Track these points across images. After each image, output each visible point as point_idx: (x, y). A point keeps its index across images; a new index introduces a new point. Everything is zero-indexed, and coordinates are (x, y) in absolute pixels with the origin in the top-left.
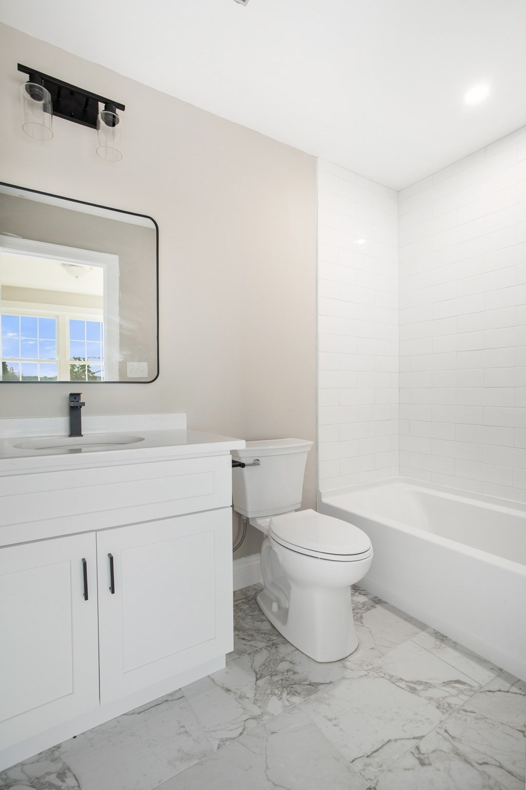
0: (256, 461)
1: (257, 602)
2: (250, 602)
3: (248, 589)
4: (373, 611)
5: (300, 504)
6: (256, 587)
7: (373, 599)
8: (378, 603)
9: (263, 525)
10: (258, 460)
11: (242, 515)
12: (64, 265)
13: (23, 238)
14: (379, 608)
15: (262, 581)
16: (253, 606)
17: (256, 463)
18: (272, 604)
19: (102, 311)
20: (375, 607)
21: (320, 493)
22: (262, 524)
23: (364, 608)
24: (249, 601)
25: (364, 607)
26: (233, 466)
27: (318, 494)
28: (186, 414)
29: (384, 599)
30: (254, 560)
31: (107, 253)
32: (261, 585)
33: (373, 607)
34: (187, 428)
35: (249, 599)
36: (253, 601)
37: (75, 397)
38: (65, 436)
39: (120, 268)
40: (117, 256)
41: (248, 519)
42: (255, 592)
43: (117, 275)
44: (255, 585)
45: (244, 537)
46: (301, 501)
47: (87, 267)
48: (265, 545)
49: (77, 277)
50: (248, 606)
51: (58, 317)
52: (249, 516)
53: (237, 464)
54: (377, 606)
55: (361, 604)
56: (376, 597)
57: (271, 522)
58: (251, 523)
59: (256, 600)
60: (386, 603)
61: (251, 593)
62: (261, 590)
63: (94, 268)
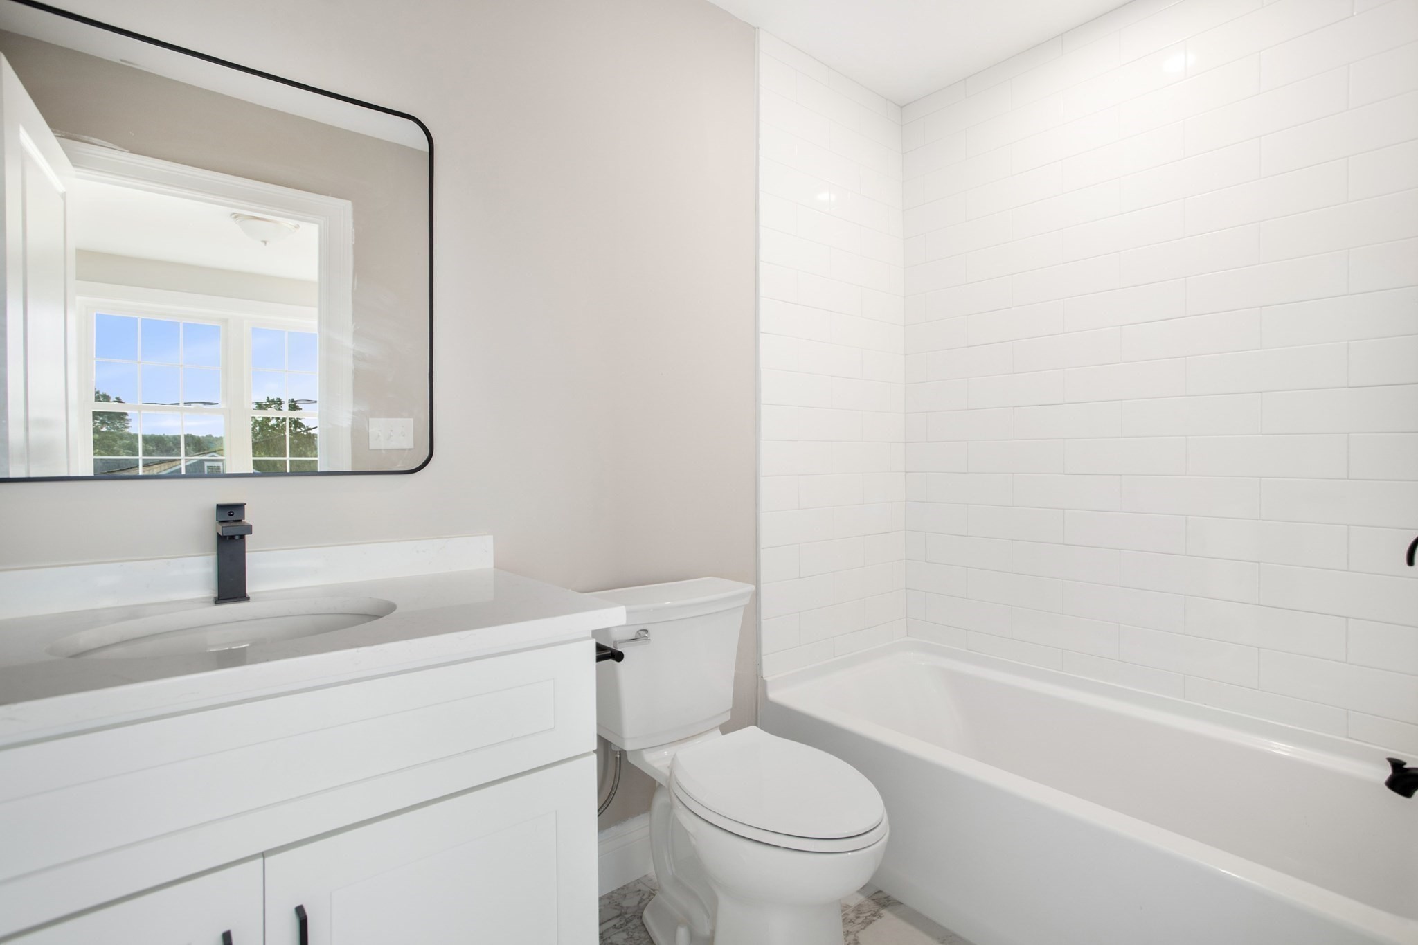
0: (643, 633)
1: (643, 924)
2: (630, 924)
3: (623, 891)
4: (878, 924)
5: (729, 713)
6: (640, 886)
7: (875, 897)
8: (884, 906)
9: (656, 765)
10: (647, 631)
11: (611, 743)
12: (236, 216)
13: (131, 152)
14: (888, 920)
15: (651, 871)
16: (636, 935)
17: (642, 635)
18: (675, 931)
19: (315, 310)
20: (880, 917)
21: (765, 682)
22: (655, 761)
23: (860, 920)
24: (627, 922)
25: (858, 917)
26: (599, 659)
27: (759, 685)
28: (491, 537)
29: (896, 896)
30: (636, 829)
31: (327, 195)
32: (651, 880)
33: (876, 914)
34: (495, 567)
35: (627, 916)
36: (636, 921)
37: (230, 513)
38: (203, 601)
39: (354, 227)
40: (349, 203)
41: (623, 753)
42: (638, 899)
43: (349, 241)
44: (638, 881)
45: (615, 787)
46: (731, 707)
47: (289, 223)
48: (660, 801)
49: (265, 242)
50: (624, 935)
51: (226, 321)
52: (628, 747)
53: (607, 654)
54: (884, 912)
55: (853, 911)
56: (880, 892)
57: (674, 759)
58: (631, 759)
59: (641, 917)
60: (901, 903)
61: (631, 902)
62: (652, 894)
63: (303, 225)
